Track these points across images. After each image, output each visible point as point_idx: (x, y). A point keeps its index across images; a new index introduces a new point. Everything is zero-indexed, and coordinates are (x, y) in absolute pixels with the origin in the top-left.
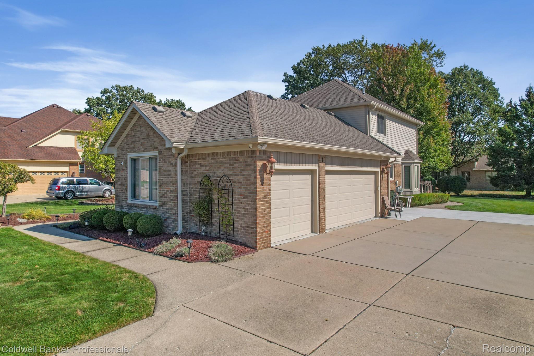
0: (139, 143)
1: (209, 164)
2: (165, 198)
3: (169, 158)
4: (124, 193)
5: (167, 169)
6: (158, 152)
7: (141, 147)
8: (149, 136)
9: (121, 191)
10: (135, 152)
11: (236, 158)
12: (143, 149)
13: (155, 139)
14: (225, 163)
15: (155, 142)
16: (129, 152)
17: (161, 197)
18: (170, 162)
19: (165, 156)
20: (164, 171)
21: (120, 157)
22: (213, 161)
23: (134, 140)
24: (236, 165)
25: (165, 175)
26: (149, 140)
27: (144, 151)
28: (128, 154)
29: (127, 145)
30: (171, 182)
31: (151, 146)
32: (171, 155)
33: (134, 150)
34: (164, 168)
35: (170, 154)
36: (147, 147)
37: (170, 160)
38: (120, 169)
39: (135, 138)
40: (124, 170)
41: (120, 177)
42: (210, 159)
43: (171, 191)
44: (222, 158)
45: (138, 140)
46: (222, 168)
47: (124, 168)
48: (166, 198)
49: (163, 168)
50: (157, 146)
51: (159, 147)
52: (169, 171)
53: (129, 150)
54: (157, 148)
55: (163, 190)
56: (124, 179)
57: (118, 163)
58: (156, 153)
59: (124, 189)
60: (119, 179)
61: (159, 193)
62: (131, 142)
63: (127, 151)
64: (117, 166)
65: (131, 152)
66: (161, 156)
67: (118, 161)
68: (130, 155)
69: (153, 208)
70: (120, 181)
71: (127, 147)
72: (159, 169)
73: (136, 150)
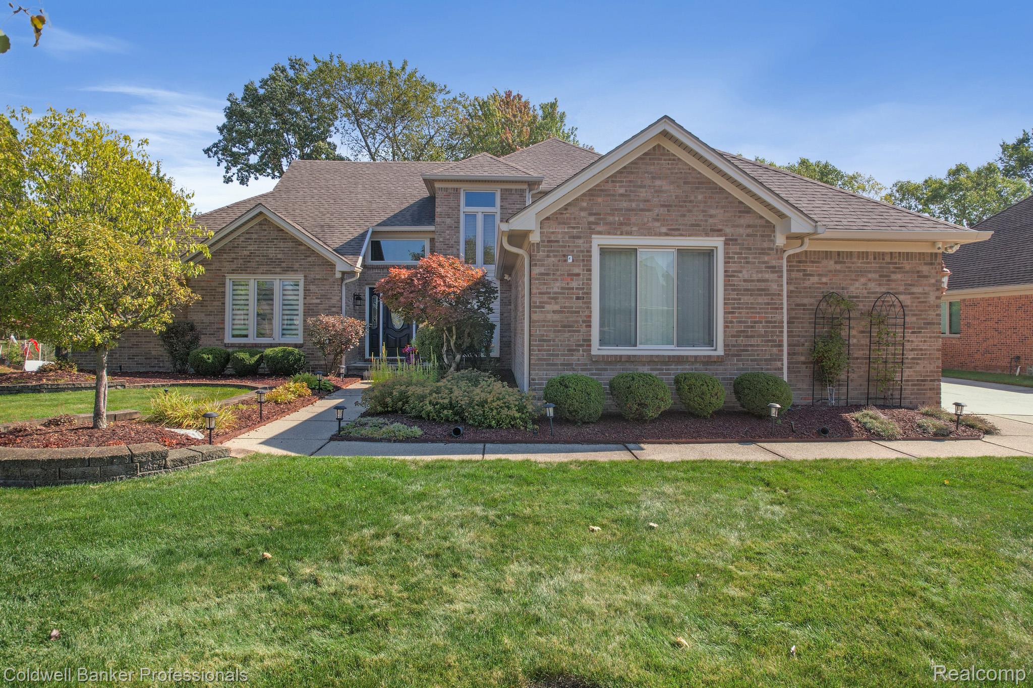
0: (647, 213)
1: (830, 271)
2: (747, 337)
3: (760, 254)
4: (579, 331)
5: (756, 277)
6: (723, 239)
7: (657, 224)
8: (690, 202)
9: (565, 326)
10: (629, 233)
11: (896, 263)
12: (664, 230)
13: (713, 212)
14: (870, 272)
15: (712, 217)
16: (600, 233)
17: (733, 336)
18: (765, 263)
19: (749, 249)
20: (745, 281)
21: (557, 241)
22: (838, 267)
23: (624, 205)
24: (896, 277)
25: (746, 290)
26: (690, 211)
27: (667, 234)
28: (593, 236)
29: (591, 214)
30: (768, 304)
31: (697, 226)
32: (772, 249)
33: (628, 228)
34: (745, 275)
35: (765, 245)
36: (681, 227)
37: (766, 258)
38: (558, 273)
39: (630, 201)
40: (578, 275)
41: (556, 293)
42: (832, 262)
43: (767, 322)
44: (861, 263)
45: (641, 207)
46: (863, 280)
47: (576, 270)
48: (752, 337)
49: (740, 275)
50: (720, 227)
51: (728, 231)
52: (758, 281)
53: (599, 229)
54: (720, 230)
55: (740, 322)
56: (579, 299)
57: (548, 256)
58: (716, 242)
59: (577, 322)
60: (549, 298)
61: (726, 327)
62: (612, 210)
63: (590, 228)
64: (543, 265)
65: (609, 234)
66: (734, 248)
67: (548, 251)
68: (598, 241)
69: (708, 361)
70: (557, 303)
71: (592, 219)
72: (726, 276)
73: (634, 229)
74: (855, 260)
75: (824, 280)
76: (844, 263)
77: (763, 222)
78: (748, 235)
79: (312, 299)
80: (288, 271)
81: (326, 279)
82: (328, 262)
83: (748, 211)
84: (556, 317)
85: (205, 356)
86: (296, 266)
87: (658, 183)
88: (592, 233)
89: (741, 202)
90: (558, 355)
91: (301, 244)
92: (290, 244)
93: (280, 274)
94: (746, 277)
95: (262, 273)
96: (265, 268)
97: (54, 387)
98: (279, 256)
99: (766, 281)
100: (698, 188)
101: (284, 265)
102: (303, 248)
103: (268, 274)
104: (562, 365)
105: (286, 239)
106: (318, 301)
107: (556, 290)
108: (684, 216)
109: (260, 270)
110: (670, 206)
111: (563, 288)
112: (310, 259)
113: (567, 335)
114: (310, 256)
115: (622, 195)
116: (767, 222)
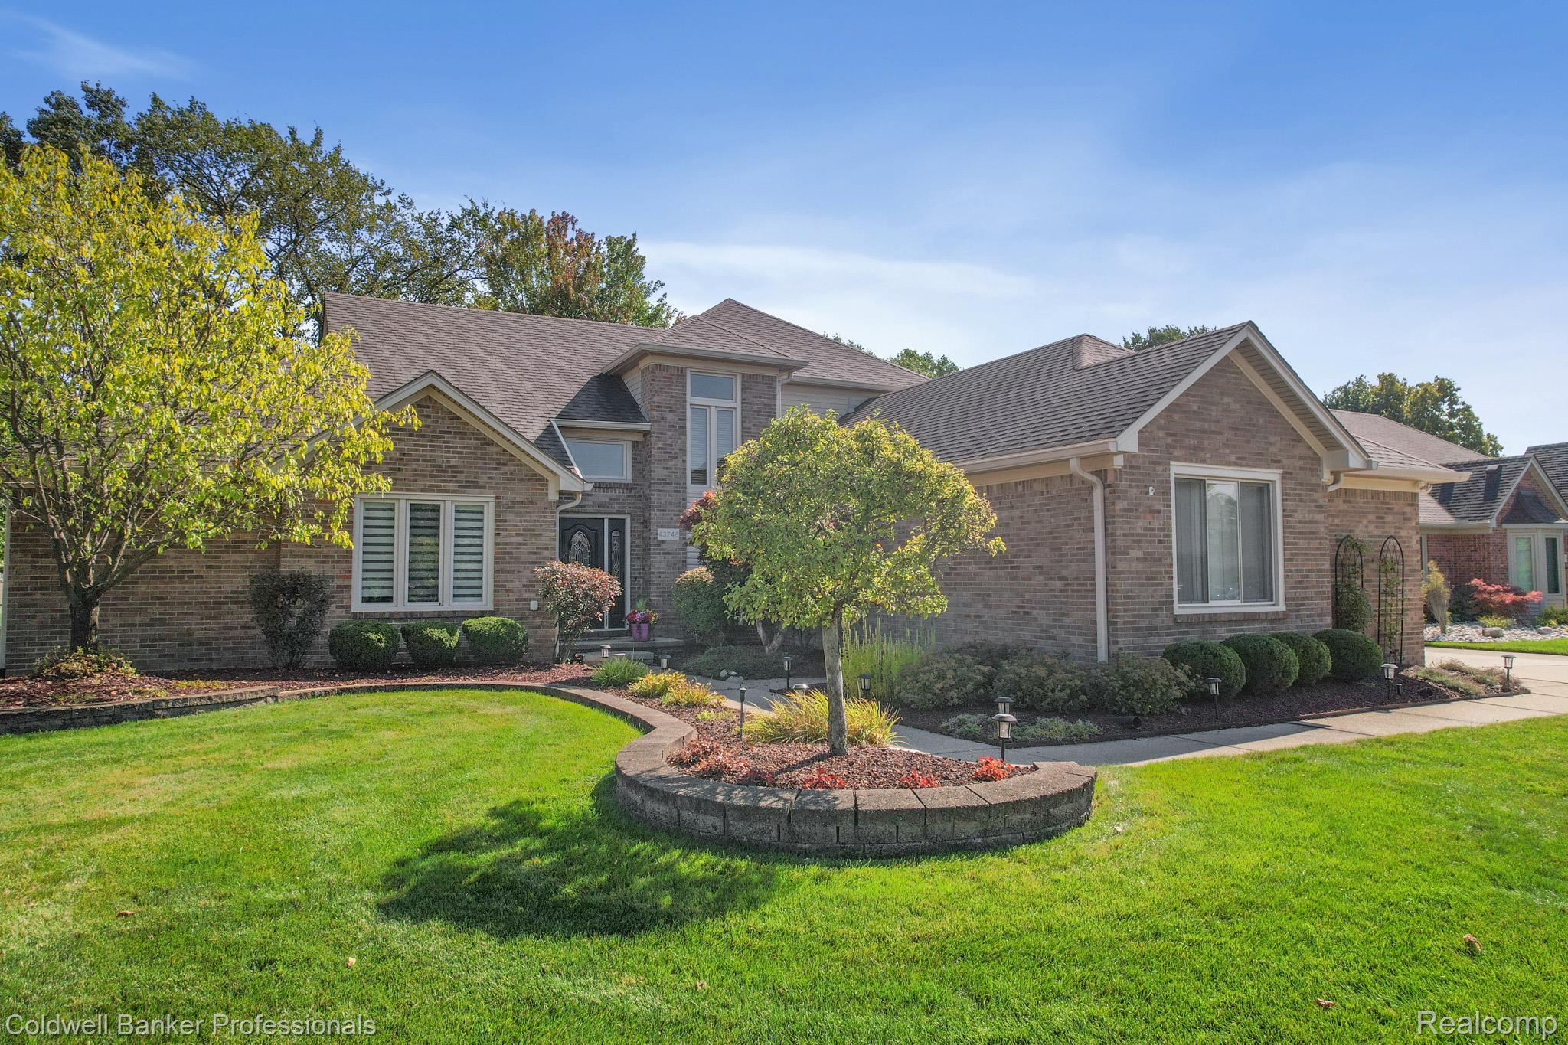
0: (1219, 437)
1: (1340, 511)
2: (1303, 588)
3: (1311, 490)
4: (1161, 585)
5: (1308, 517)
6: (1281, 471)
8: (1254, 425)
9: (1148, 579)
10: (1203, 461)
11: (1387, 504)
13: (1272, 439)
14: (1369, 513)
15: (1271, 444)
16: (1177, 459)
17: (1294, 588)
18: (1315, 501)
19: (1301, 484)
20: (1300, 522)
21: (1138, 468)
22: (1346, 507)
23: (1198, 425)
24: (1389, 518)
25: (1301, 533)
26: (1253, 437)
27: (1236, 464)
28: (1172, 463)
29: (1168, 435)
30: (1318, 549)
31: (1260, 454)
32: (1319, 485)
33: (1202, 455)
34: (1299, 516)
35: (1315, 481)
36: (1247, 456)
37: (1315, 496)
38: (1141, 509)
39: (1204, 420)
40: (1159, 512)
41: (1138, 535)
42: (1341, 501)
43: (1319, 571)
44: (1364, 503)
45: (1213, 428)
46: (1365, 522)
47: (1158, 506)
48: (1307, 588)
49: (1296, 514)
50: (1279, 458)
51: (1285, 462)
52: (1311, 522)
53: (1176, 453)
54: (1279, 462)
55: (1297, 571)
56: (1160, 542)
57: (1130, 487)
58: (1272, 475)
59: (1159, 572)
60: (1134, 541)
61: (1286, 577)
62: (1187, 430)
63: (1168, 452)
64: (1125, 498)
65: (1186, 460)
66: (1291, 484)
67: (1131, 480)
68: (1179, 469)
69: (1275, 618)
70: (1140, 548)
71: (1169, 440)
72: (1284, 516)
73: (1208, 455)
74: (1358, 499)
75: (1337, 521)
76: (1350, 502)
77: (1310, 453)
78: (1301, 468)
79: (509, 535)
80: (469, 487)
81: (532, 504)
82: (536, 475)
83: (1299, 440)
84: (1139, 566)
85: (373, 636)
86: (483, 479)
87: (1226, 400)
88: (1170, 459)
89: (1293, 429)
90: (1142, 616)
91: (491, 443)
92: (473, 443)
93: (455, 492)
94: (1301, 517)
95: (422, 491)
96: (430, 481)
97: (178, 705)
98: (453, 462)
99: (1316, 522)
100: (1259, 409)
101: (462, 477)
102: (494, 449)
103: (433, 491)
104: (1148, 628)
105: (465, 433)
106: (520, 539)
107: (1139, 531)
108: (1248, 442)
109: (420, 485)
110: (1237, 429)
111: (1146, 529)
112: (505, 469)
113: (1151, 589)
114: (505, 465)
115: (1195, 412)
116: (1315, 453)
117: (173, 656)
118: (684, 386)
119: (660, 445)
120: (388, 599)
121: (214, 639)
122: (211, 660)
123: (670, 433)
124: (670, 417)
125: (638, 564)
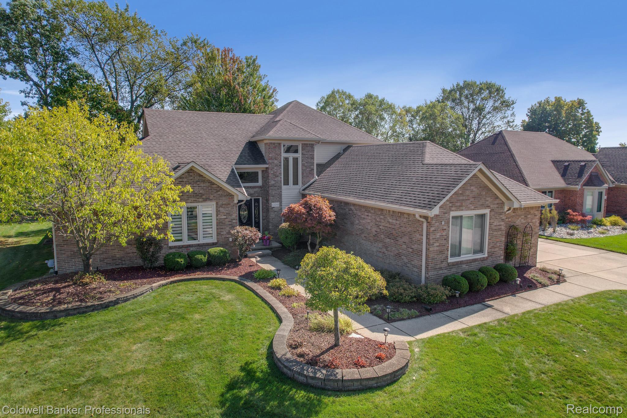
0: (468, 201)
1: (511, 216)
2: (494, 248)
3: (500, 214)
4: (444, 253)
5: (498, 224)
6: (490, 210)
7: (471, 205)
8: (481, 195)
9: (440, 252)
10: (462, 210)
11: (529, 211)
12: (473, 208)
13: (488, 199)
14: (522, 215)
15: (487, 201)
16: (453, 211)
17: (490, 248)
18: (501, 218)
19: (497, 213)
20: (495, 226)
21: (439, 216)
23: (461, 198)
24: (529, 216)
25: (495, 230)
26: (481, 199)
27: (474, 209)
29: (450, 203)
30: (501, 234)
31: (483, 205)
32: (503, 212)
33: (462, 208)
34: (495, 224)
35: (501, 211)
36: (478, 206)
37: (501, 216)
38: (439, 229)
39: (463, 196)
40: (445, 229)
41: (438, 238)
43: (500, 241)
44: (520, 212)
45: (467, 198)
46: (520, 219)
47: (445, 228)
48: (496, 248)
51: (492, 206)
52: (499, 225)
53: (453, 209)
54: (489, 206)
55: (493, 243)
56: (445, 239)
57: (436, 222)
58: (487, 211)
59: (444, 249)
60: (436, 241)
61: (489, 245)
62: (457, 200)
63: (450, 209)
64: (434, 227)
65: (456, 211)
66: (493, 213)
67: (436, 220)
68: (453, 214)
69: (483, 260)
70: (438, 242)
71: (451, 205)
72: (490, 225)
73: (464, 208)
74: (518, 211)
75: (510, 220)
76: (515, 212)
77: (501, 202)
78: (497, 208)
79: (221, 216)
80: (207, 200)
81: (229, 204)
82: (230, 194)
83: (497, 198)
84: (437, 248)
86: (212, 197)
87: (472, 188)
88: (450, 211)
89: (496, 194)
90: (437, 264)
91: (214, 184)
92: (207, 184)
93: (201, 202)
94: (496, 224)
95: (191, 202)
96: (193, 199)
98: (201, 192)
99: (501, 225)
100: (484, 189)
101: (204, 197)
102: (215, 186)
103: (194, 202)
104: (439, 268)
105: (204, 181)
106: (225, 217)
107: (438, 237)
108: (479, 201)
110: (475, 197)
111: (440, 236)
112: (219, 193)
113: (441, 255)
114: (219, 191)
115: (461, 194)
116: (503, 201)
117: (110, 264)
118: (281, 150)
119: (272, 172)
120: (181, 240)
121: (123, 257)
122: (123, 264)
123: (275, 168)
124: (276, 162)
125: (265, 214)
